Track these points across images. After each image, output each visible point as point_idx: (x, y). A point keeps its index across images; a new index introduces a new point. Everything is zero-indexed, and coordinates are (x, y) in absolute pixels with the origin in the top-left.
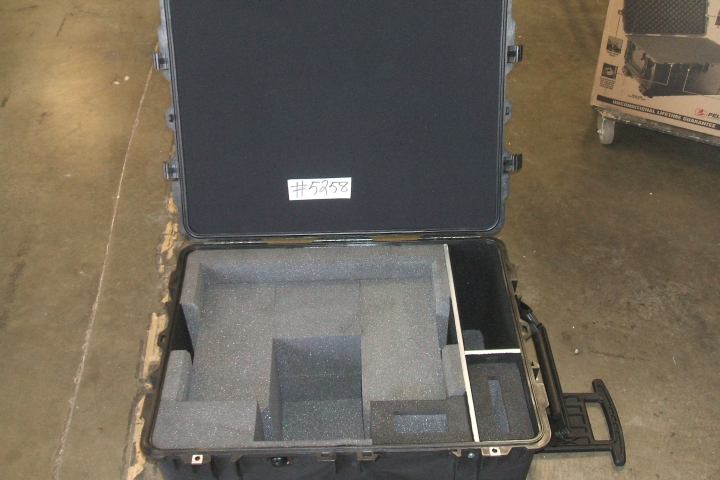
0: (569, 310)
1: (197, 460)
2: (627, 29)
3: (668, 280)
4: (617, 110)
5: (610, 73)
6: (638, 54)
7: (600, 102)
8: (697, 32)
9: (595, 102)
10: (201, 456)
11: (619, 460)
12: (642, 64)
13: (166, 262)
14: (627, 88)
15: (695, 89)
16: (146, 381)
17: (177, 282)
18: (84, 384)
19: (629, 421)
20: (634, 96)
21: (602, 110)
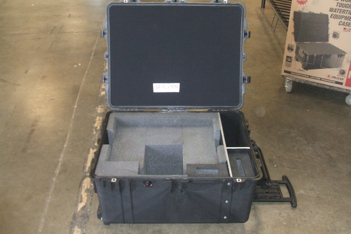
0: (272, 151)
1: (114, 180)
2: (296, 40)
3: (315, 141)
4: (292, 77)
5: (289, 60)
6: (301, 51)
7: (285, 73)
8: (325, 41)
9: (283, 74)
10: (116, 179)
11: (294, 205)
12: (302, 55)
13: (96, 131)
14: (297, 67)
15: (326, 66)
16: (87, 173)
17: (105, 123)
18: (60, 174)
19: (298, 192)
20: (300, 70)
21: (287, 76)
